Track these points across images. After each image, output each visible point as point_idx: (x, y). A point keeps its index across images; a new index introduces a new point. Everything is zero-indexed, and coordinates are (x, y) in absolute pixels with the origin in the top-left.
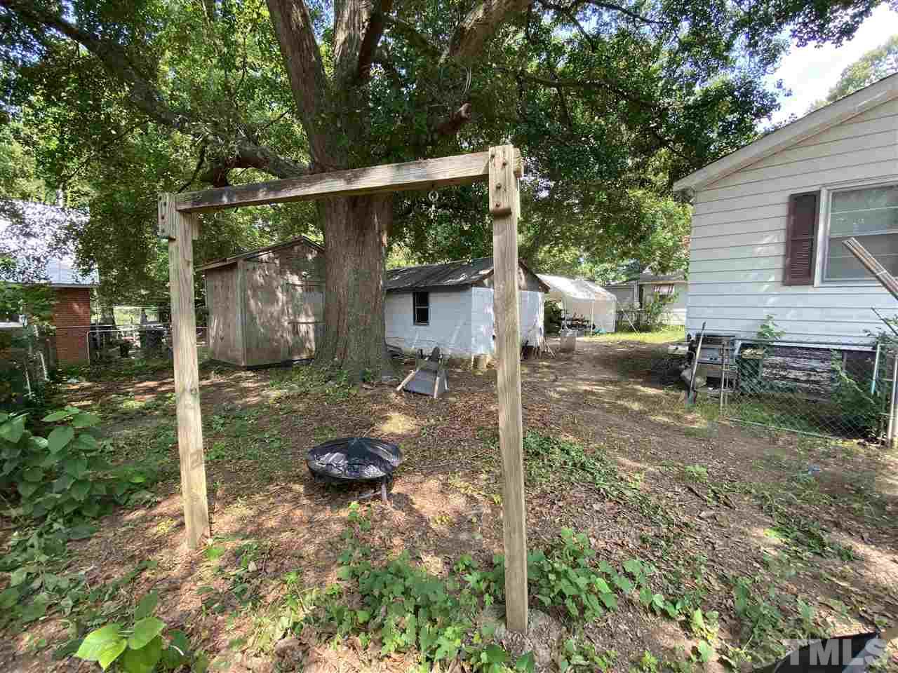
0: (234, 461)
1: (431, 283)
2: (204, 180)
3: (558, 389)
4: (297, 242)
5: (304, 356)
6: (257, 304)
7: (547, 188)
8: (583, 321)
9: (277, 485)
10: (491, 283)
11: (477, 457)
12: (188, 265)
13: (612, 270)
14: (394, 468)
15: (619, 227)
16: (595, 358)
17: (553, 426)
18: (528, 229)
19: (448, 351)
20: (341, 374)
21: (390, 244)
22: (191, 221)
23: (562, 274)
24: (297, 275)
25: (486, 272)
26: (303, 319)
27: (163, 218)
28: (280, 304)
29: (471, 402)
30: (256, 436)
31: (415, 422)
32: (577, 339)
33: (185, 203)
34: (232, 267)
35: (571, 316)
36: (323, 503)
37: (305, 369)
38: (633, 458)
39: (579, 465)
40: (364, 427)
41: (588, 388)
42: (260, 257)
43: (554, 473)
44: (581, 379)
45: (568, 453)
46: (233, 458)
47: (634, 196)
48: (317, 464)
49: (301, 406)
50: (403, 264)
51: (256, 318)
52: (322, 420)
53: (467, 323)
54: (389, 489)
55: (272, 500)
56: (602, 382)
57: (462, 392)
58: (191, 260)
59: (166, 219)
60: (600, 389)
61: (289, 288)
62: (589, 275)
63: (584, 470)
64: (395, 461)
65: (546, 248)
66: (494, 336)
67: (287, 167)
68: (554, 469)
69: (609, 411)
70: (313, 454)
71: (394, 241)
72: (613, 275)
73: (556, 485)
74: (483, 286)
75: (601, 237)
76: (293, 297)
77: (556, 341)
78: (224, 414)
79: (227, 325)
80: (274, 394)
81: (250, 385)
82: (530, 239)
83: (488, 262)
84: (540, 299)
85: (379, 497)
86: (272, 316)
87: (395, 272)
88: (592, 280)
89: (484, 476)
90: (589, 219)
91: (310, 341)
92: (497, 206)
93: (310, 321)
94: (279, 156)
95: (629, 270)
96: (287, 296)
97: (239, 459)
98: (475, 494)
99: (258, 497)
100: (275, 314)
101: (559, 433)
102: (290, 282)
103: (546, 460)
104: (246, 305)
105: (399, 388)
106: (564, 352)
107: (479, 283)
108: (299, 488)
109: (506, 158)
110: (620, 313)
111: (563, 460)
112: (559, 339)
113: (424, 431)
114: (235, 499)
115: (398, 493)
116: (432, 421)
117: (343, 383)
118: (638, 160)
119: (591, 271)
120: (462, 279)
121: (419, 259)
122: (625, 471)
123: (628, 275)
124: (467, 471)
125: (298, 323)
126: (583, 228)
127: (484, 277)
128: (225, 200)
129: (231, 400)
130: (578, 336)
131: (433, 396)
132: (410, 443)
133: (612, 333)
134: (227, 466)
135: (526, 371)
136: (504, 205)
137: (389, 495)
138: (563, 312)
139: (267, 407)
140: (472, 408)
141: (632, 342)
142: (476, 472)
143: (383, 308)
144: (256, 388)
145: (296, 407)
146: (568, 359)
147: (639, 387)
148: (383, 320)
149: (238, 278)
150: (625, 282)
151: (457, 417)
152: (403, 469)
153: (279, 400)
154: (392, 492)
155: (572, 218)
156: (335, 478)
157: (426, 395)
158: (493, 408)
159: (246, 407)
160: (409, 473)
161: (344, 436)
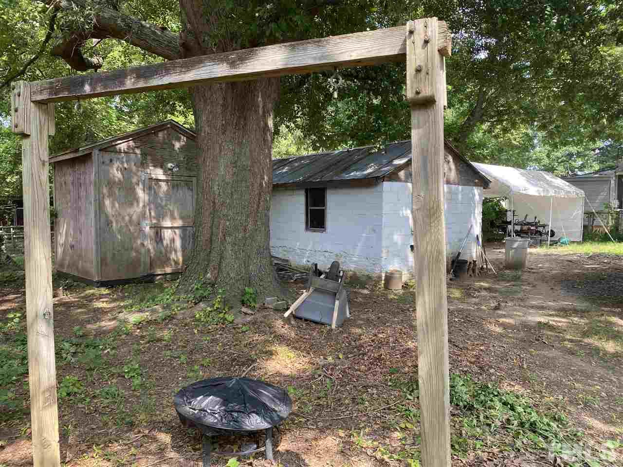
0: (88, 400)
1: (328, 176)
2: (55, 54)
3: (502, 320)
4: (162, 127)
5: (168, 270)
6: (113, 206)
7: (486, 47)
8: (536, 224)
9: (139, 432)
10: (409, 176)
11: (389, 409)
12: (44, 164)
13: (579, 154)
14: (282, 419)
15: (588, 99)
16: (554, 277)
17: (492, 371)
18: (461, 102)
19: (351, 265)
20: (215, 293)
21: (276, 126)
22: (46, 112)
23: (507, 163)
24: (162, 167)
25: (402, 161)
26: (167, 223)
27: (16, 110)
28: (141, 205)
29: (381, 336)
30: (113, 370)
31: (307, 360)
32: (529, 250)
33: (41, 92)
34: (86, 158)
35: (521, 218)
36: (195, 457)
37: (171, 288)
38: (604, 419)
39: (527, 426)
40: (243, 364)
41: (543, 320)
42: (118, 147)
43: (493, 434)
44: (532, 307)
45: (513, 409)
46: (86, 396)
47: (610, 55)
48: (187, 410)
49: (166, 334)
50: (293, 149)
51: (112, 222)
52: (191, 352)
53: (377, 230)
54: (275, 445)
55: (133, 450)
56: (564, 312)
57: (368, 322)
58: (47, 159)
59: (20, 111)
60: (561, 322)
61: (151, 185)
62: (546, 161)
63: (534, 432)
64: (283, 410)
65: (485, 126)
66: (412, 247)
67: (153, 37)
68: (492, 430)
69: (572, 353)
70: (182, 397)
71: (282, 122)
72: (579, 162)
73: (496, 450)
74: (398, 179)
75: (562, 112)
76: (156, 194)
77: (499, 254)
78: (74, 341)
79: (78, 230)
80: (134, 318)
81: (105, 305)
82: (463, 114)
83: (405, 149)
84: (477, 197)
85: (263, 455)
86: (130, 221)
87: (282, 162)
88: (550, 169)
89: (398, 435)
90: (545, 88)
91: (176, 251)
92: (418, 93)
93: (175, 225)
94: (143, 22)
95: (603, 154)
96: (149, 194)
97: (94, 397)
98: (386, 457)
99: (116, 447)
100: (134, 217)
101: (500, 380)
102: (154, 176)
103: (481, 417)
104: (100, 207)
105: (287, 314)
106: (510, 269)
107: (393, 176)
108: (165, 438)
109: (429, 34)
110: (589, 215)
111: (506, 417)
112: (503, 250)
113: (319, 372)
114: (89, 447)
115: (287, 451)
116: (330, 359)
117: (216, 306)
118: (614, 6)
119: (548, 156)
120: (369, 171)
121: (314, 143)
122: (592, 435)
123: (602, 162)
124: (376, 427)
125: (162, 228)
126: (536, 99)
127: (400, 168)
128: (87, 88)
129: (82, 324)
130: (531, 246)
131: (330, 325)
132: (301, 387)
133: (578, 243)
134: (80, 405)
135: (457, 293)
136: (426, 92)
137: (276, 453)
138: (509, 213)
139: (125, 334)
140: (381, 344)
141: (606, 256)
142: (387, 428)
143: (268, 209)
144: (112, 310)
145: (159, 335)
146: (517, 278)
147: (614, 319)
148: (267, 225)
149: (91, 173)
150: (596, 172)
151: (364, 354)
152: (293, 420)
153: (139, 325)
154: (279, 448)
155: (521, 86)
156: (210, 428)
157: (323, 324)
158: (410, 345)
159: (101, 333)
160: (300, 426)
161: (218, 374)
